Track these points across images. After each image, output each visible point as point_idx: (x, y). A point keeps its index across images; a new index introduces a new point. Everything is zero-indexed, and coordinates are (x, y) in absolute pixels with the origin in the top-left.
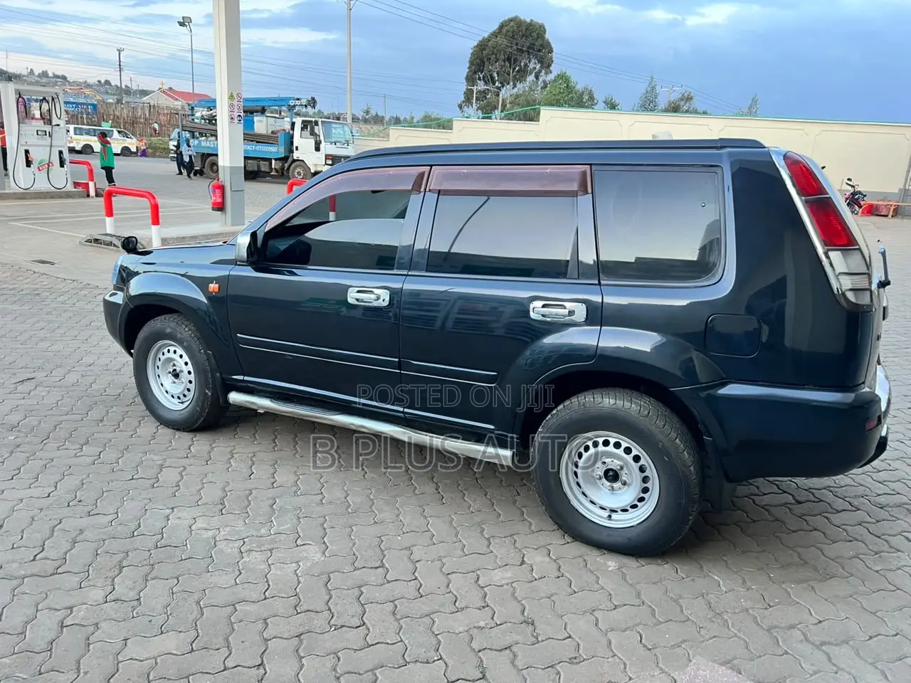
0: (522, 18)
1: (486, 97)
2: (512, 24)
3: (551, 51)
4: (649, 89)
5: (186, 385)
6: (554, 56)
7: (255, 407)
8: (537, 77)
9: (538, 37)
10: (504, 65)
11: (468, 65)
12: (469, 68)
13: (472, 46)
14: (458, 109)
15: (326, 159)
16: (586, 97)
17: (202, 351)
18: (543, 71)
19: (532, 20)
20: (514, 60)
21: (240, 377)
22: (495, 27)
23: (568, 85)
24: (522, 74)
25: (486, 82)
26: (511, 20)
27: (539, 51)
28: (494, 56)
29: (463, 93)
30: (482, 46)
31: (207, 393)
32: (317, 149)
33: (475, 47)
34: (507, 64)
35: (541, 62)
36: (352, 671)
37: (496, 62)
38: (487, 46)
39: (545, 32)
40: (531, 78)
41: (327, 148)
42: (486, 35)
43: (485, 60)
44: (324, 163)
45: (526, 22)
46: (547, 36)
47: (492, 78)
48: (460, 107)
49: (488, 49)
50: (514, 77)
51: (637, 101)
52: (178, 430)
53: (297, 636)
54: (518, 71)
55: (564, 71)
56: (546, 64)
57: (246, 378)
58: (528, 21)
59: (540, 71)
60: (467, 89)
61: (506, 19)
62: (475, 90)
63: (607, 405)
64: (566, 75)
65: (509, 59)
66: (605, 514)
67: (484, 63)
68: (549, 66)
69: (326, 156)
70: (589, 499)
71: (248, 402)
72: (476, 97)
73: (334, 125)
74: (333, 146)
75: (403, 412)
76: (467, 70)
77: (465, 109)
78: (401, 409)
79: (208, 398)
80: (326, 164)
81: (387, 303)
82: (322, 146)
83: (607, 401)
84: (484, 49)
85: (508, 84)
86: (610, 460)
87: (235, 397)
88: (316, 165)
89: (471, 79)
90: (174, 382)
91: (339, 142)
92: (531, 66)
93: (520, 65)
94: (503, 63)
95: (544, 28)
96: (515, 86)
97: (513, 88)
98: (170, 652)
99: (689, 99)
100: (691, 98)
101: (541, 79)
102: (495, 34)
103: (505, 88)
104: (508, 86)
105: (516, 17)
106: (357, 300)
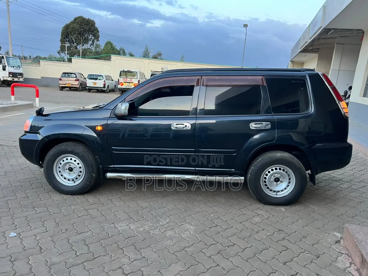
0: (84, 17)
1: (70, 49)
2: (80, 19)
3: (98, 32)
4: (146, 50)
5: (78, 173)
6: (99, 34)
7: (121, 178)
8: (93, 42)
9: (92, 26)
10: (78, 36)
11: (61, 35)
12: (61, 36)
13: (62, 27)
14: (58, 54)
15: (9, 74)
16: (121, 52)
17: (90, 157)
18: (96, 40)
19: (89, 19)
20: (82, 34)
21: (112, 166)
22: (73, 19)
23: (112, 46)
24: (86, 41)
25: (70, 43)
26: (79, 17)
27: (93, 32)
28: (73, 32)
29: (60, 47)
30: (67, 27)
31: (93, 175)
32: (4, 69)
33: (63, 27)
34: (79, 36)
35: (94, 36)
36: (249, 258)
37: (74, 34)
38: (69, 27)
39: (95, 24)
40: (91, 42)
41: (9, 69)
42: (68, 23)
43: (69, 33)
44: (8, 76)
45: (86, 19)
46: (96, 25)
47: (73, 41)
48: (59, 53)
49: (70, 29)
50: (83, 41)
51: (142, 54)
52: (74, 195)
53: (218, 253)
54: (84, 39)
55: (110, 41)
56: (97, 37)
57: (115, 166)
58: (87, 18)
59: (94, 40)
60: (61, 45)
61: (77, 17)
62: (66, 46)
63: (278, 156)
64: (111, 42)
65: (80, 34)
66: (275, 193)
67: (69, 35)
68: (98, 38)
69: (9, 73)
70: (269, 189)
71: (117, 176)
72: (67, 49)
73: (11, 59)
74: (12, 68)
75: (195, 170)
76: (61, 37)
77: (61, 54)
78: (194, 169)
79: (94, 177)
80: (9, 76)
81: (190, 128)
82: (7, 68)
83: (279, 154)
84: (68, 29)
85: (80, 44)
86: (276, 175)
87: (109, 175)
88: (3, 77)
89: (63, 41)
90: (70, 173)
91: (15, 66)
92: (90, 37)
93: (85, 37)
94: (77, 35)
95: (94, 22)
96: (83, 45)
97: (83, 46)
98: (181, 270)
99: (160, 55)
100: (161, 54)
101: (95, 43)
102: (73, 23)
103: (79, 46)
104: (80, 45)
105: (82, 16)
106: (176, 128)
